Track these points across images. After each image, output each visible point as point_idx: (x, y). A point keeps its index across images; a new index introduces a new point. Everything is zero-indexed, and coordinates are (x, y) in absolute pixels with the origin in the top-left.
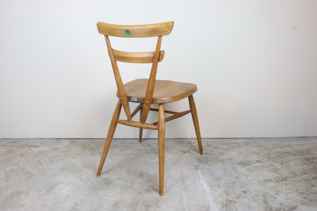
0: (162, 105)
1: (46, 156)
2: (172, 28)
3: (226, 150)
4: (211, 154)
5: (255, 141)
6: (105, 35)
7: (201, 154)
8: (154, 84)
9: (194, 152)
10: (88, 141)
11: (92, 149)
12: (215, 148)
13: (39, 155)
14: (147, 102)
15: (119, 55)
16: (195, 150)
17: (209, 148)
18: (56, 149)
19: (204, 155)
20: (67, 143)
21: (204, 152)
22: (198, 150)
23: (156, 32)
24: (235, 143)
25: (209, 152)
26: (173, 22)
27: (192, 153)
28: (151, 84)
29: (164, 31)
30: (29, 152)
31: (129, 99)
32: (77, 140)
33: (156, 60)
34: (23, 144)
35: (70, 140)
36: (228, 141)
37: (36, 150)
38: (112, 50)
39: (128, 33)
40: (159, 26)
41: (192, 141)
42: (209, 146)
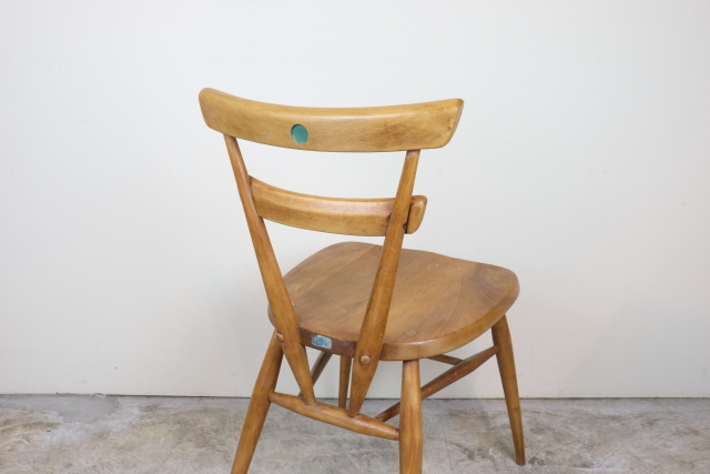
0: (414, 364)
1: (69, 465)
2: (456, 124)
3: (590, 446)
4: (550, 463)
5: (672, 409)
6: (225, 135)
7: (518, 463)
8: (389, 303)
9: (498, 456)
10: (195, 405)
11: (204, 441)
12: (559, 437)
13: (48, 460)
14: (365, 358)
15: (273, 201)
16: (503, 448)
17: (539, 437)
18: (102, 436)
19: (528, 466)
20: (136, 412)
21: (528, 453)
22: (511, 445)
23: (397, 135)
24: (614, 418)
25: (542, 455)
26: (460, 103)
27: (493, 459)
28: (378, 305)
29: (429, 134)
30: (21, 448)
31: (306, 338)
32: (166, 404)
33: (399, 227)
34: (14, 413)
35: (145, 402)
36: (591, 409)
37: (45, 439)
38: (250, 180)
39: (299, 134)
40: (409, 114)
41: (490, 410)
42: (539, 430)
